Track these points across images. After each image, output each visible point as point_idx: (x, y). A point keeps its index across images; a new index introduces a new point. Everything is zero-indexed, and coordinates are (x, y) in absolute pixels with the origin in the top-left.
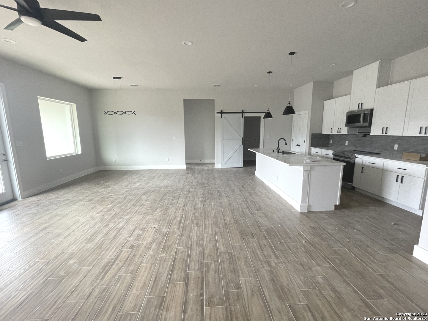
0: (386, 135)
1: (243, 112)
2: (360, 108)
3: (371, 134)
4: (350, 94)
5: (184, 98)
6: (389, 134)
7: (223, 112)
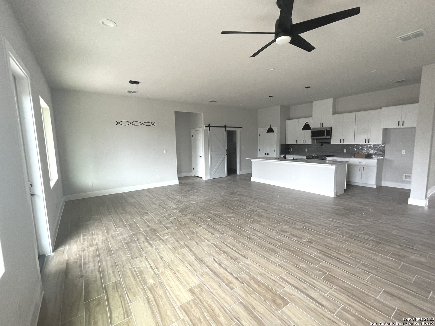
0: (343, 144)
1: (225, 127)
2: (321, 126)
3: (332, 144)
4: (312, 117)
5: (176, 111)
6: (345, 143)
7: (211, 126)
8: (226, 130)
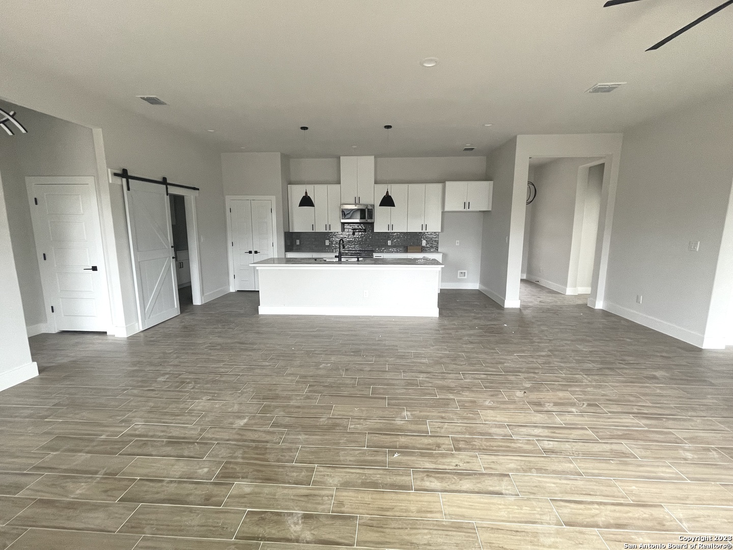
1: (164, 182)
2: (357, 202)
3: (375, 231)
4: (339, 183)
6: (394, 231)
7: (129, 174)
8: (169, 192)
